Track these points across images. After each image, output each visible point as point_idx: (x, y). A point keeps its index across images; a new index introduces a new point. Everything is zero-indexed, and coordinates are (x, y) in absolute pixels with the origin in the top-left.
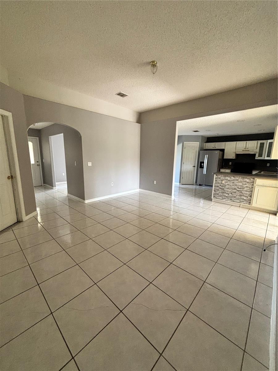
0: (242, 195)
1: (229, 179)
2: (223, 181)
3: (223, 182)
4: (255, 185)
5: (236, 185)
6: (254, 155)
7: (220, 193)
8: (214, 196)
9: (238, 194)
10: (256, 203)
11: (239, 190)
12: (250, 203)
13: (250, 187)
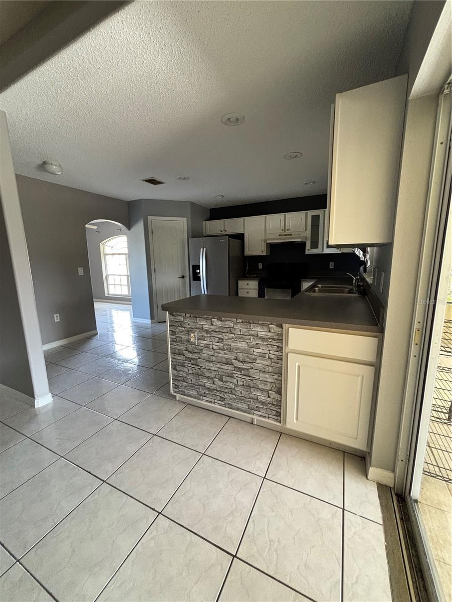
0: (251, 384)
1: (206, 325)
2: (192, 335)
3: (193, 337)
4: (286, 350)
5: (230, 349)
6: (302, 245)
7: (189, 377)
8: (176, 387)
9: (240, 383)
10: (297, 419)
11: (240, 365)
12: (278, 414)
13: (272, 356)
